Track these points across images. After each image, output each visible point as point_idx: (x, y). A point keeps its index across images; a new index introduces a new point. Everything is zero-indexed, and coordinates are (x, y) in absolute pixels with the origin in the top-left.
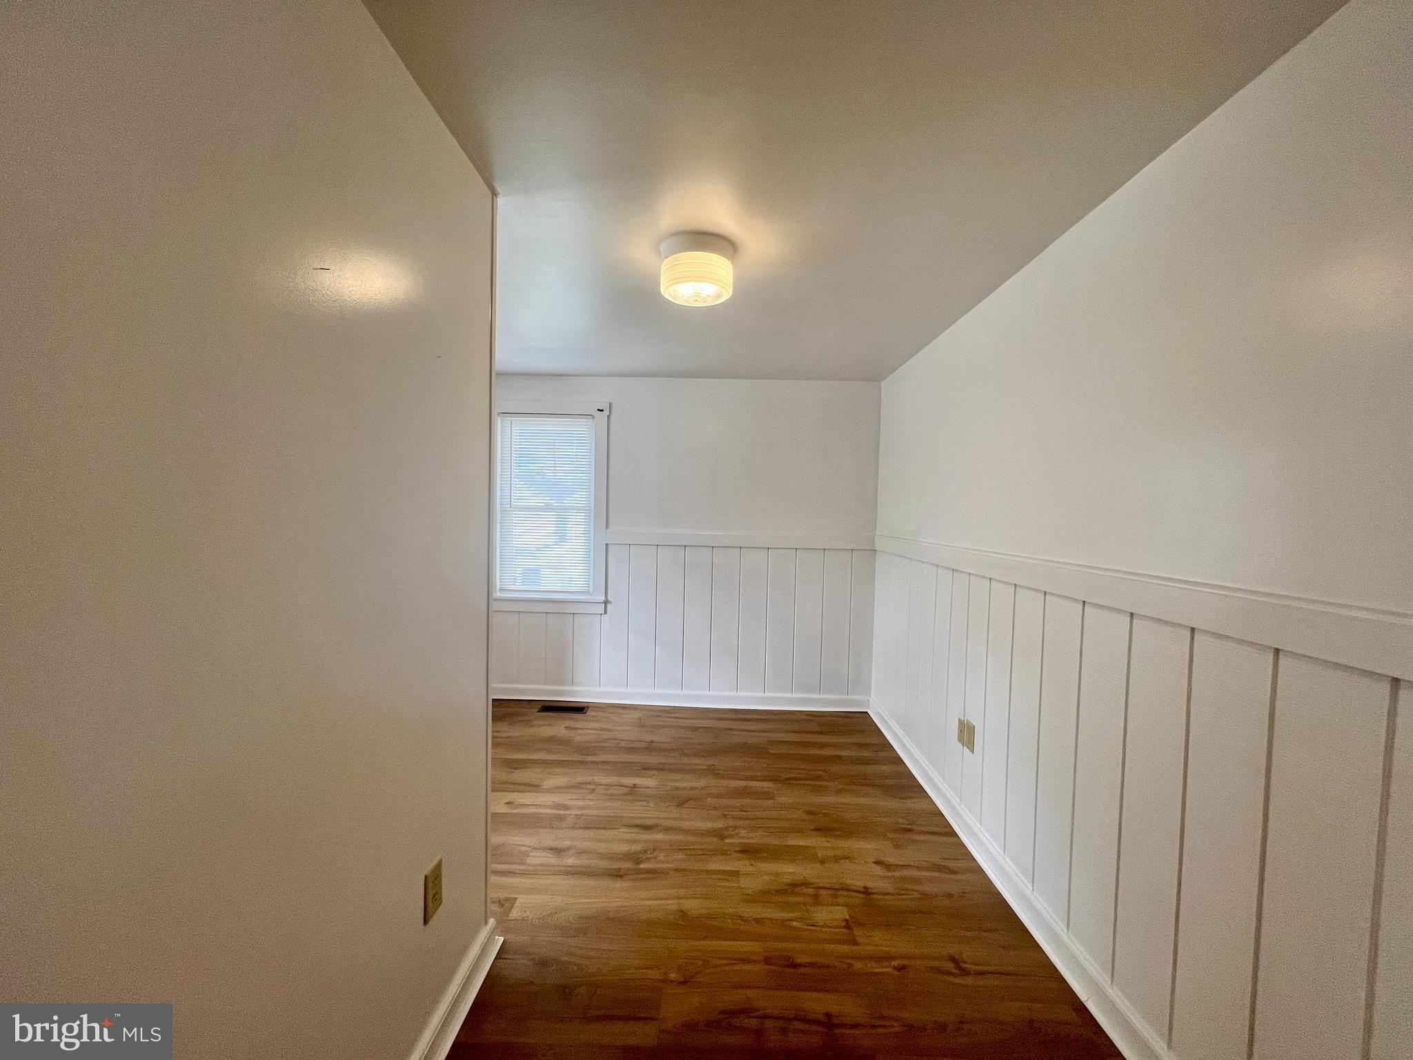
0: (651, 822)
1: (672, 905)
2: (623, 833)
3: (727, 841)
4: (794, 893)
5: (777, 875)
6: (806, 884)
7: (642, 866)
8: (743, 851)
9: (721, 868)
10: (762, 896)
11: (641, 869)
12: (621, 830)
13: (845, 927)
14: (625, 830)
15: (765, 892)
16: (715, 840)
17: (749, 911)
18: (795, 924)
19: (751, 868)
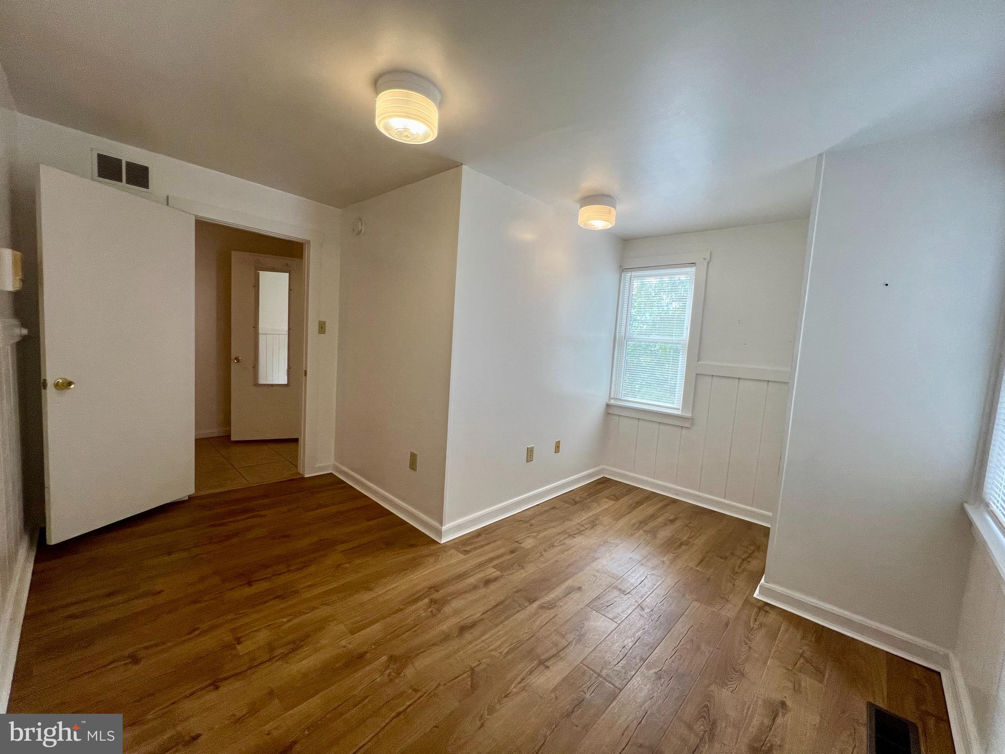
0: (468, 636)
1: (380, 591)
2: (475, 612)
3: (384, 658)
4: (294, 642)
5: (316, 651)
6: (284, 657)
7: (426, 600)
8: (361, 656)
9: (368, 630)
10: (321, 626)
11: (426, 597)
12: (479, 615)
13: (241, 637)
14: (475, 617)
15: (320, 629)
16: (397, 653)
17: (323, 612)
18: (285, 620)
19: (343, 643)
